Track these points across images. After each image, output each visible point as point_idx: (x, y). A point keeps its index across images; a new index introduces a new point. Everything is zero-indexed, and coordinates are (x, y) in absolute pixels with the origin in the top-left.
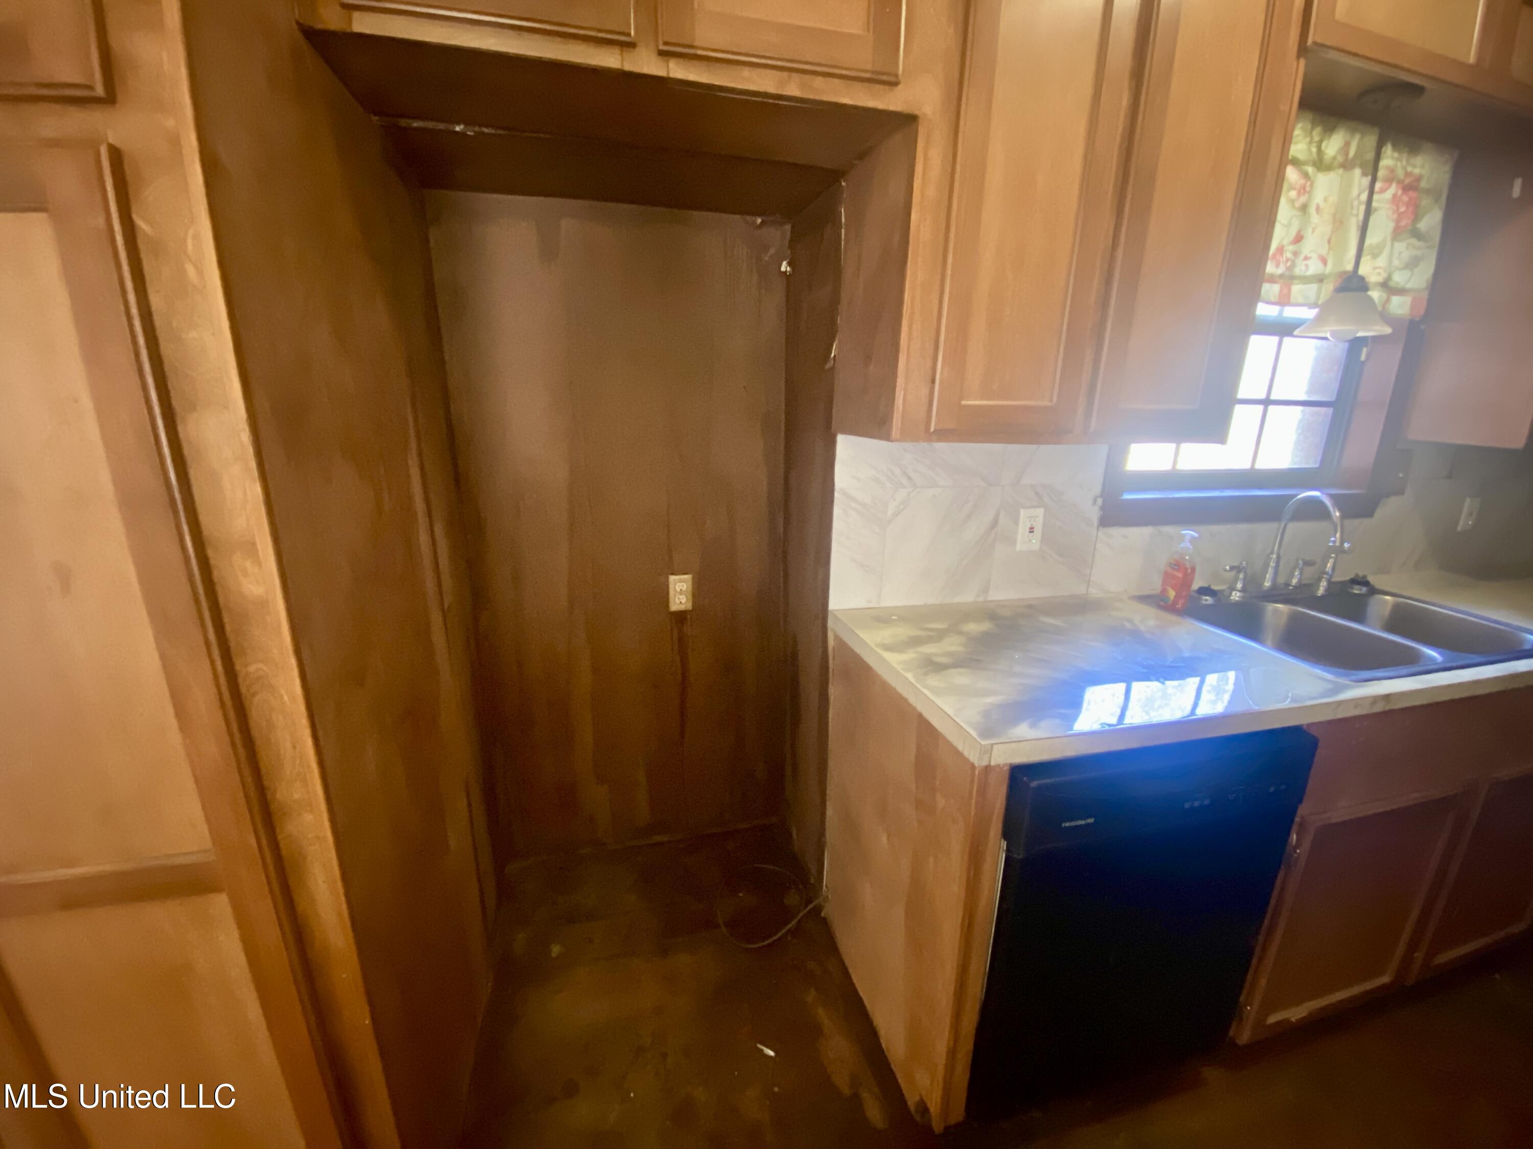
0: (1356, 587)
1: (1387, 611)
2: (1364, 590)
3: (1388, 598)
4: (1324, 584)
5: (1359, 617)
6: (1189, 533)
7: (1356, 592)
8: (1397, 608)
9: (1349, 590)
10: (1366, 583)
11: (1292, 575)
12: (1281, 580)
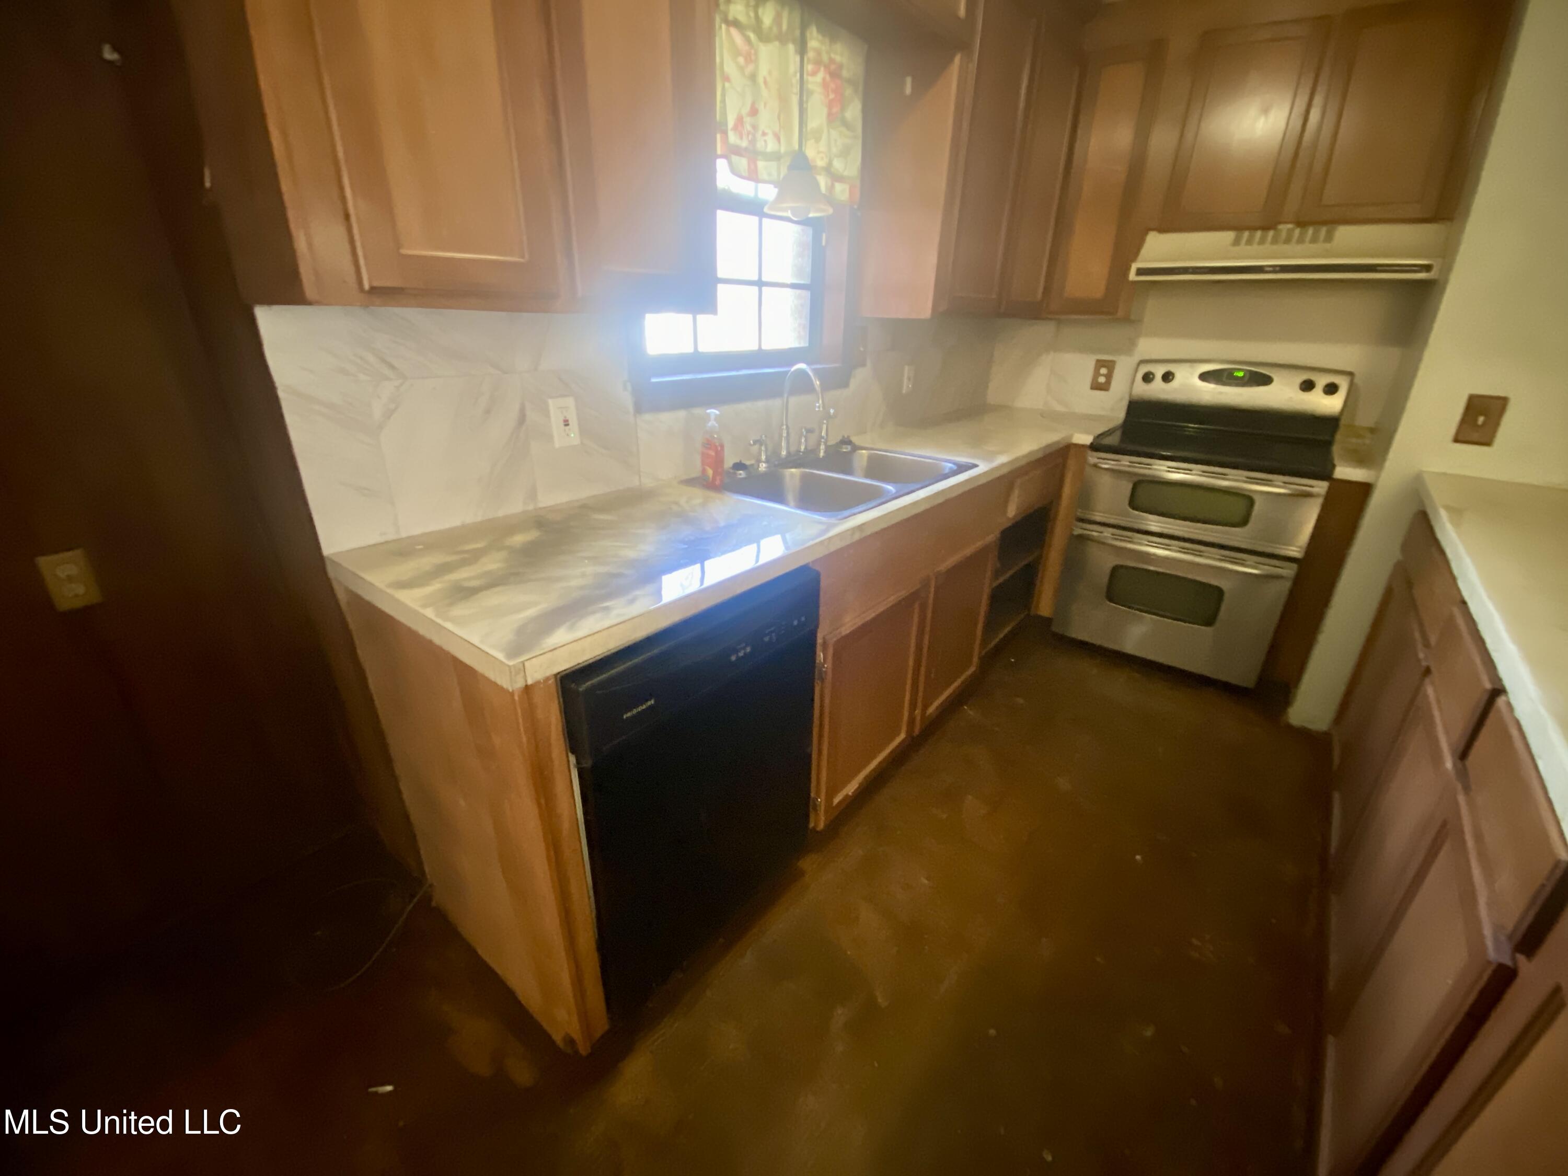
0: (844, 446)
1: (864, 462)
2: (849, 448)
3: (864, 451)
4: (822, 447)
5: (849, 471)
6: (713, 412)
7: (845, 450)
8: (871, 459)
9: (840, 450)
10: (849, 442)
11: (800, 443)
12: (793, 449)
